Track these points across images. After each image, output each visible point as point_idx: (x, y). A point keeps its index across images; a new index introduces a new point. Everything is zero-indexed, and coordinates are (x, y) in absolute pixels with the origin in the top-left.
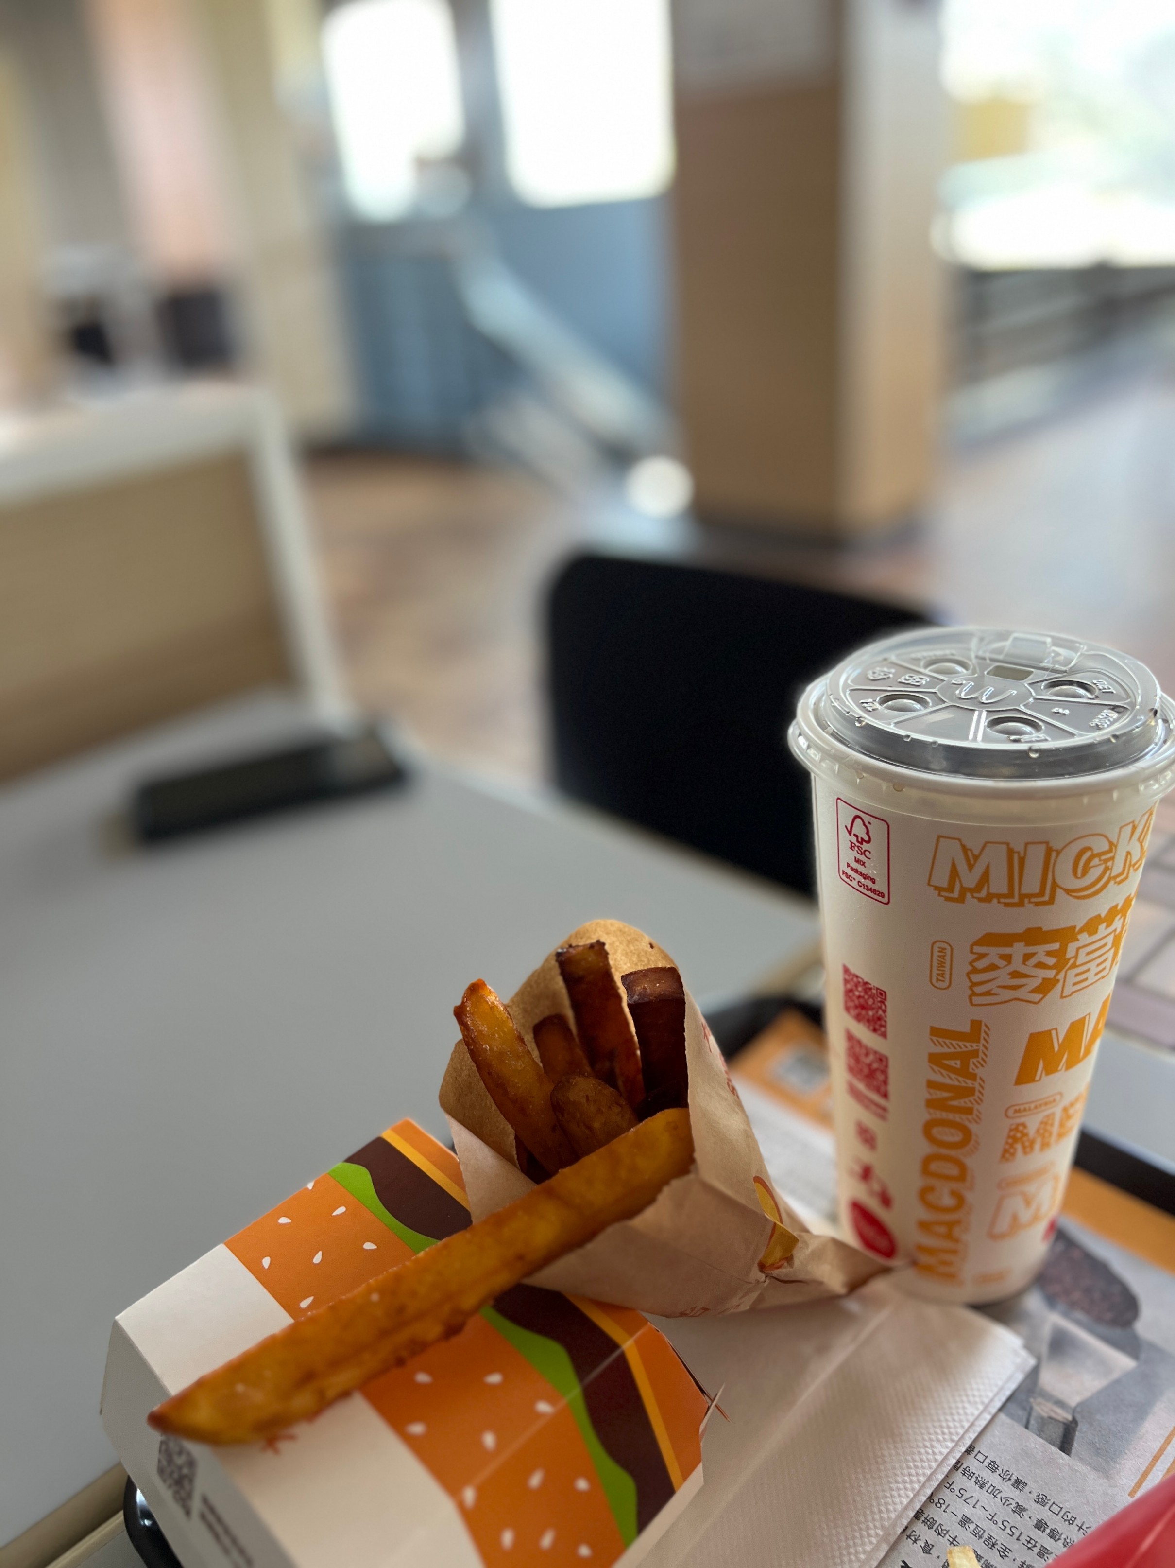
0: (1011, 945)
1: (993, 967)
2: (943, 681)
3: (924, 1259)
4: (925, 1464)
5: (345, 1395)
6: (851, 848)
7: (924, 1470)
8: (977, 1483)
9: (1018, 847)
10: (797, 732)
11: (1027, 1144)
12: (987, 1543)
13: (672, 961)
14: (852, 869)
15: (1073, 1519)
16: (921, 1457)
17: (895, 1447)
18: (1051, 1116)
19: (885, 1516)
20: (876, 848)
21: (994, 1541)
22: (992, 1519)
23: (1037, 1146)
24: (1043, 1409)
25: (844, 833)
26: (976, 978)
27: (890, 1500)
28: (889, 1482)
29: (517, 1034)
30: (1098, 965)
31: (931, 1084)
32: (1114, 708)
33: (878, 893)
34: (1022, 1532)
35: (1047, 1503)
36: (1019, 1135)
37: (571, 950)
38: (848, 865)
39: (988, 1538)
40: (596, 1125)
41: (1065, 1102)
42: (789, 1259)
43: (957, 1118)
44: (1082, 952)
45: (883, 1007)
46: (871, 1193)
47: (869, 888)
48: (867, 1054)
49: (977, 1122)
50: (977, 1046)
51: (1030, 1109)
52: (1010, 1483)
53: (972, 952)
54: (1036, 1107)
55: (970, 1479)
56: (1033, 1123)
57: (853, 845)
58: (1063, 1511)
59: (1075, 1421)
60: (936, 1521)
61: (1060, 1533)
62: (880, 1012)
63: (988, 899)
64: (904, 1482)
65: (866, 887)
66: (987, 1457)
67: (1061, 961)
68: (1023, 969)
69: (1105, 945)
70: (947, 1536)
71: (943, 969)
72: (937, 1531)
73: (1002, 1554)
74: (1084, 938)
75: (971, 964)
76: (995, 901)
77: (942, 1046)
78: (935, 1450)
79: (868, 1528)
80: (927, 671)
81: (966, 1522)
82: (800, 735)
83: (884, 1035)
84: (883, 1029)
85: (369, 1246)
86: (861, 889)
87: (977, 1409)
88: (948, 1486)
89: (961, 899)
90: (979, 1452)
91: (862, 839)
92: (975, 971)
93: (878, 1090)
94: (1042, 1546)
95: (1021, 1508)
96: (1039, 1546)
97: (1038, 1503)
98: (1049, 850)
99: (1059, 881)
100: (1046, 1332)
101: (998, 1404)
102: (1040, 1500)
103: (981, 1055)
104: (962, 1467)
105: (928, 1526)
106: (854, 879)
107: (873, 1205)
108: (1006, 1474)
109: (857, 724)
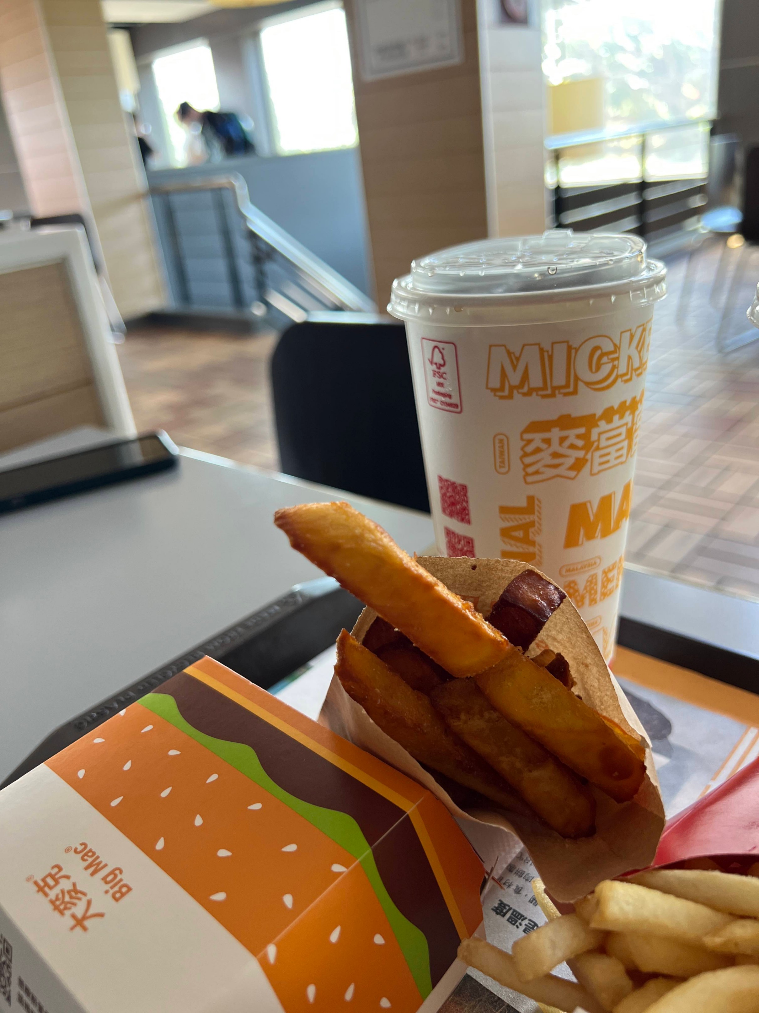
0: (549, 430)
1: (538, 450)
9: (547, 346)
23: (587, 601)
30: (617, 451)
41: (605, 566)
44: (603, 437)
45: (466, 499)
48: (459, 541)
50: (533, 517)
51: (577, 569)
53: (522, 439)
54: (582, 568)
56: (581, 581)
62: (464, 504)
65: (445, 404)
67: (588, 444)
68: (561, 450)
71: (503, 457)
74: (603, 425)
75: (523, 448)
76: (534, 394)
77: (508, 521)
83: (469, 522)
84: (467, 517)
92: (526, 455)
98: (570, 348)
99: (580, 374)
103: (537, 525)
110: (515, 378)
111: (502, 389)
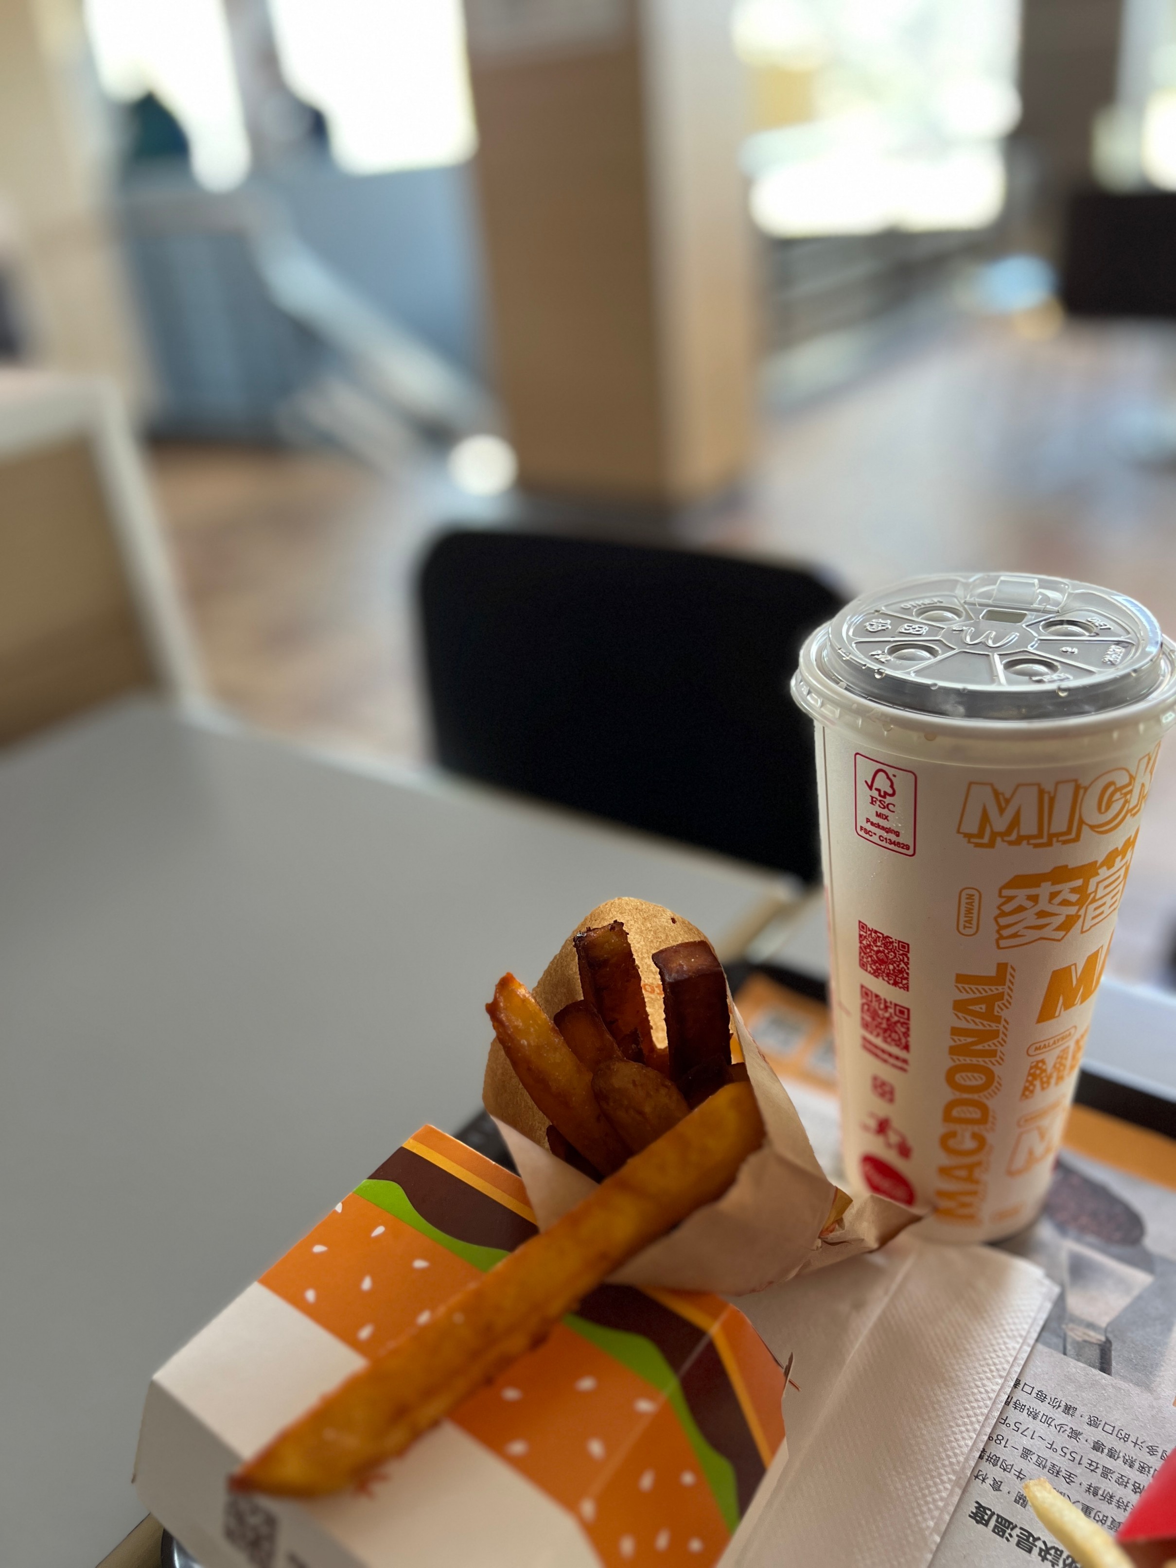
0: (1038, 886)
1: (1021, 909)
2: (943, 628)
3: (945, 1204)
4: (981, 1404)
5: (435, 1424)
6: (872, 803)
7: (981, 1410)
8: (1029, 1415)
9: (1049, 787)
10: (805, 690)
11: (1045, 1079)
12: (1051, 1472)
13: (699, 933)
14: (872, 824)
15: (1127, 1436)
16: (976, 1397)
17: (949, 1392)
18: (1065, 1051)
19: (954, 1460)
20: (901, 802)
21: (1058, 1468)
22: (1051, 1447)
23: (1053, 1081)
24: (1076, 1334)
25: (863, 788)
26: (1003, 921)
27: (955, 1444)
28: (951, 1427)
29: (551, 1026)
30: (1113, 898)
31: (955, 1031)
32: (1118, 643)
33: (902, 846)
34: (1082, 1456)
35: (1100, 1424)
36: (1038, 1072)
37: (592, 934)
38: (868, 820)
39: (1051, 1467)
40: (647, 1109)
41: (1077, 1036)
42: (840, 1221)
43: (980, 1061)
44: (1102, 886)
45: (906, 960)
46: (889, 1145)
47: (893, 841)
48: (886, 1008)
49: (1000, 1064)
50: (1003, 989)
51: (1048, 1045)
52: (1060, 1409)
53: (1000, 896)
54: (1054, 1043)
55: (1022, 1412)
56: (1050, 1058)
57: (874, 799)
58: (1117, 1429)
59: (1108, 1342)
60: (999, 1458)
61: (1118, 1451)
62: (902, 965)
63: (1018, 842)
64: (965, 1424)
65: (888, 841)
66: (1033, 1388)
67: (1083, 896)
68: (1049, 908)
69: (1119, 877)
70: (1013, 1470)
71: (971, 915)
72: (1003, 1467)
73: (1068, 1480)
74: (1103, 872)
75: (999, 908)
76: (1025, 842)
77: (967, 992)
78: (987, 1388)
79: (940, 1475)
80: (919, 620)
81: (1027, 1453)
82: (809, 693)
83: (906, 987)
84: (904, 982)
85: (419, 1264)
86: (883, 844)
87: (1018, 1342)
88: (1003, 1421)
89: (991, 844)
90: (1025, 1384)
91: (885, 793)
92: (1003, 914)
93: (898, 1044)
94: (1104, 1466)
95: (1076, 1433)
96: (1101, 1467)
97: (1090, 1425)
98: (1077, 788)
100: (1064, 1259)
101: (1035, 1335)
102: (1092, 1422)
103: (1006, 997)
104: (1012, 1401)
105: (993, 1464)
106: (875, 834)
107: (891, 1157)
108: (1055, 1402)
109: (878, 676)
110: (1000, 823)
111: (981, 834)
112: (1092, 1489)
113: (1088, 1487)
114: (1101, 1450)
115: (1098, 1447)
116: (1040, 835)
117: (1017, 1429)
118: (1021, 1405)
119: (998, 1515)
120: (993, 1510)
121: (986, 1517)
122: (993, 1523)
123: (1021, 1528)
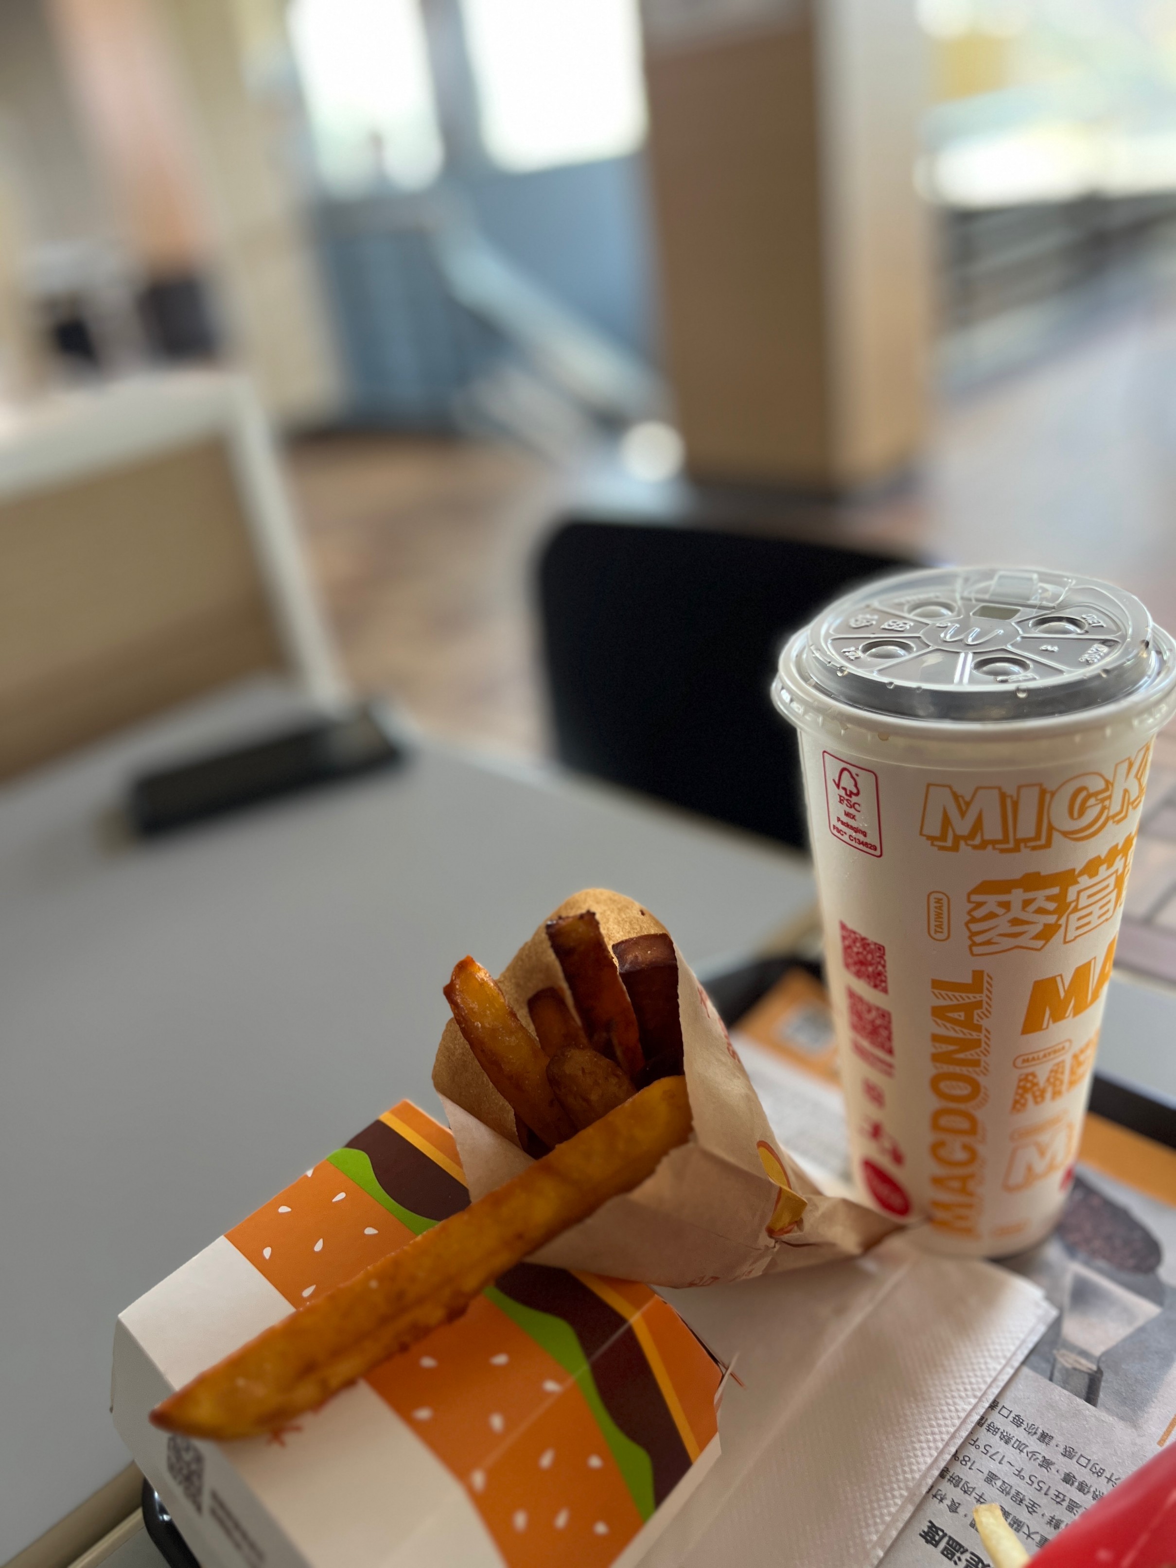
0: (1009, 892)
1: (992, 916)
2: (927, 624)
3: (940, 1215)
4: (949, 1422)
5: (350, 1383)
6: (840, 802)
7: (947, 1428)
8: (1001, 1439)
9: (1010, 790)
10: (780, 687)
11: (1038, 1093)
12: (1014, 1499)
13: (663, 927)
14: (843, 823)
15: (1101, 1471)
16: (944, 1414)
17: (917, 1406)
18: (1060, 1066)
19: (909, 1476)
20: (866, 800)
21: (1021, 1497)
22: (1019, 1474)
23: (1048, 1095)
24: (1067, 1360)
25: (832, 786)
26: (975, 927)
27: (913, 1460)
28: (912, 1442)
29: (509, 1010)
30: (1101, 907)
31: (936, 1038)
32: (1104, 642)
33: (869, 846)
34: (1050, 1487)
35: (1075, 1455)
36: (1029, 1085)
37: (561, 922)
38: (839, 819)
39: (1015, 1494)
40: (594, 1097)
41: (1075, 1048)
42: (799, 1223)
43: (964, 1070)
44: (1084, 894)
45: (882, 962)
46: (883, 1151)
47: (861, 841)
48: (869, 1011)
49: (985, 1074)
50: (980, 997)
51: (1038, 1059)
52: (1036, 1437)
53: (969, 901)
54: (1045, 1056)
55: (995, 1435)
56: (1042, 1072)
57: (842, 798)
58: (1092, 1463)
59: (1099, 1371)
60: (962, 1479)
61: (1089, 1485)
62: (880, 968)
63: (983, 845)
64: (928, 1441)
65: (857, 841)
66: (1011, 1412)
67: (1063, 906)
68: (1023, 916)
69: (1107, 886)
70: (974, 1494)
71: (941, 920)
72: (963, 1489)
73: (1030, 1510)
74: (1085, 881)
75: (969, 913)
76: (990, 847)
77: (944, 999)
78: (958, 1407)
79: (892, 1489)
80: (911, 616)
81: (992, 1478)
82: (783, 688)
83: (885, 991)
84: (883, 985)
85: (370, 1231)
86: (853, 843)
87: (1000, 1363)
88: (973, 1443)
89: (955, 848)
90: (1003, 1407)
91: (851, 793)
92: (974, 920)
93: (882, 1046)
94: (1070, 1499)
95: (1048, 1462)
96: (1067, 1500)
97: (1065, 1456)
98: (1043, 792)
99: (1056, 824)
100: (1067, 1281)
101: (1021, 1357)
102: (1067, 1453)
103: (985, 1005)
104: (986, 1423)
105: (954, 1484)
106: (845, 833)
107: (885, 1163)
108: (1032, 1428)
109: (839, 674)
110: (962, 827)
111: (943, 837)
112: (1054, 1521)
113: (1051, 1519)
114: (1071, 1482)
115: (1068, 1479)
116: (1006, 840)
117: (985, 1452)
118: (995, 1427)
119: (950, 1538)
120: (945, 1532)
121: (937, 1538)
122: (943, 1544)
123: (972, 1554)
